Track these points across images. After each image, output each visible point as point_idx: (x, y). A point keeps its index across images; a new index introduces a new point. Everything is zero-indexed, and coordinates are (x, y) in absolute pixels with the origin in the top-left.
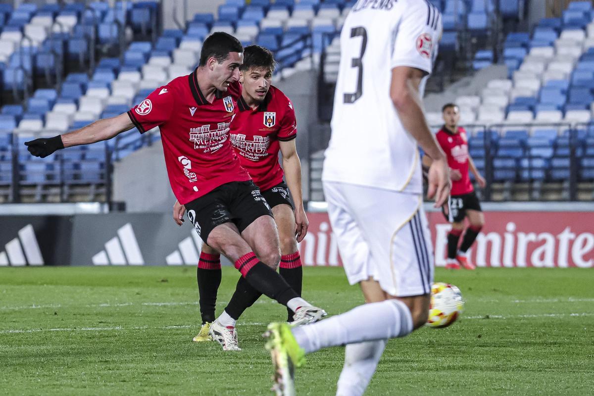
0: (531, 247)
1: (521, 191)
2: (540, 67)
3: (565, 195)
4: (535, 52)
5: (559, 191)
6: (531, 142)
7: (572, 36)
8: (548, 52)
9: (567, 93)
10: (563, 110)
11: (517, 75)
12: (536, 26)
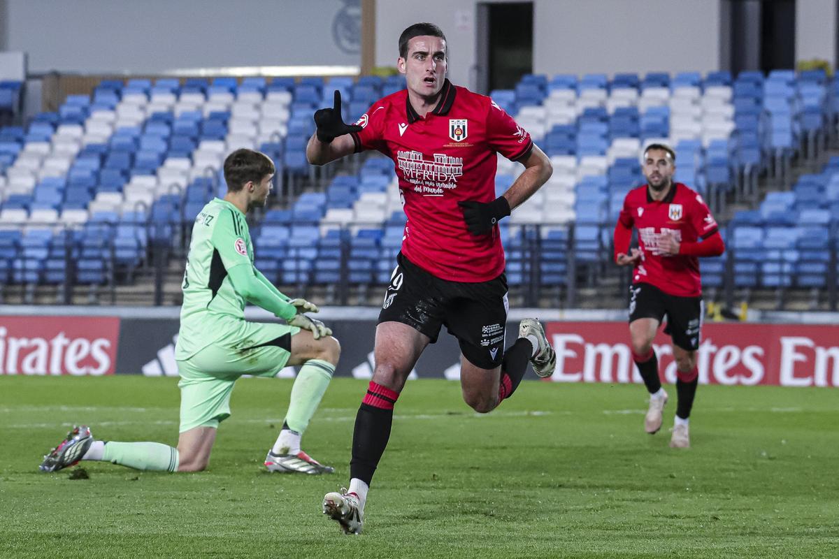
0: (23, 353)
1: (14, 294)
2: (34, 164)
3: (60, 298)
4: (31, 147)
5: (54, 294)
6: (25, 242)
7: (69, 131)
8: (43, 148)
9: (63, 191)
10: (59, 209)
11: (11, 171)
12: (32, 120)
